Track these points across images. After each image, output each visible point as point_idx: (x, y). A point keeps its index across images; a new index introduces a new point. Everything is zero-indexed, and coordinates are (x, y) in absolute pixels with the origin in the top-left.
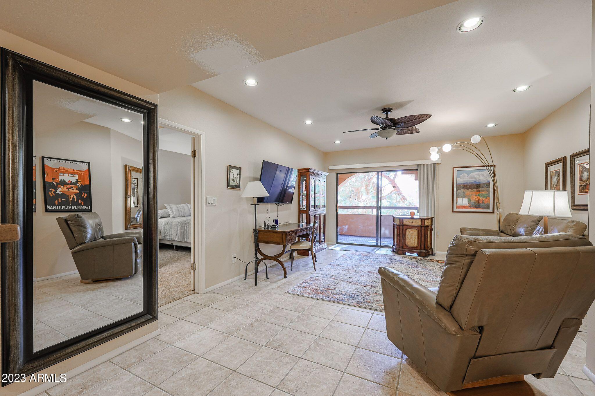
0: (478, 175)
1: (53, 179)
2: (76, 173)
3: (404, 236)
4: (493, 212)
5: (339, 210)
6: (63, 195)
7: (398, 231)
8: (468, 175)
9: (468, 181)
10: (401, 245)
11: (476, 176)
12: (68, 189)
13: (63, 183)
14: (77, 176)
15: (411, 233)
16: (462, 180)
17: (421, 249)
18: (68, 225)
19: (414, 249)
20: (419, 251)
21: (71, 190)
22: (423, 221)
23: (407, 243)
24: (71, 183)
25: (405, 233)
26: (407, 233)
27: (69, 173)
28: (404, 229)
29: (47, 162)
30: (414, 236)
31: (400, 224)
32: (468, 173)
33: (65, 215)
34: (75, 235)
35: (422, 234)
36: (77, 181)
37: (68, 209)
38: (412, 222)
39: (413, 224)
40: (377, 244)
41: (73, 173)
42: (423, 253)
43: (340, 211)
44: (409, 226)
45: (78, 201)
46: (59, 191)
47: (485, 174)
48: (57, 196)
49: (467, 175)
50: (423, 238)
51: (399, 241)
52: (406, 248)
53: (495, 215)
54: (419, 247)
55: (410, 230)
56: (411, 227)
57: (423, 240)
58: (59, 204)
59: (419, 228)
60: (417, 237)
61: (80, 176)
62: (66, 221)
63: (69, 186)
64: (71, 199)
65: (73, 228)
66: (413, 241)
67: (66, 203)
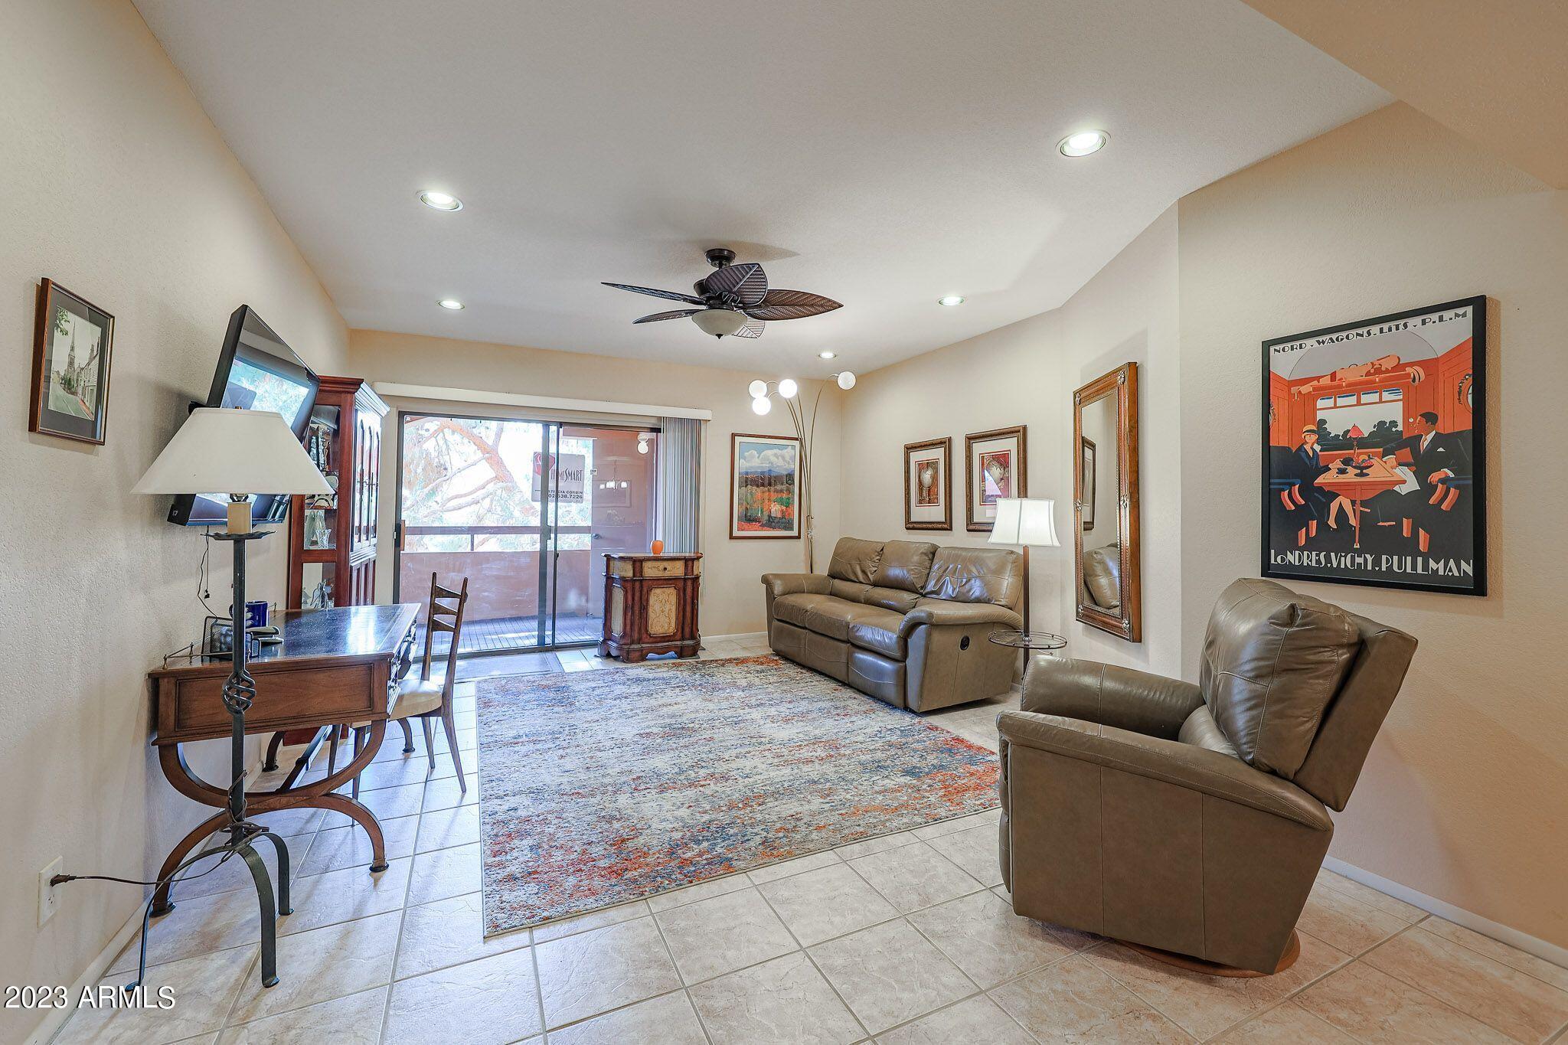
0: (775, 455)
3: (644, 608)
4: (799, 537)
5: (408, 539)
7: (630, 597)
8: (759, 453)
9: (759, 467)
10: (636, 636)
11: (773, 459)
15: (661, 597)
16: (748, 465)
17: (683, 639)
19: (668, 641)
20: (678, 643)
22: (690, 563)
23: (650, 628)
25: (647, 600)
26: (652, 600)
28: (645, 590)
30: (668, 607)
31: (634, 576)
32: (760, 449)
35: (687, 597)
37: (1384, 569)
38: (665, 569)
39: (667, 574)
40: (541, 638)
42: (688, 646)
43: (412, 545)
44: (658, 579)
47: (786, 454)
49: (757, 455)
50: (688, 609)
51: (632, 624)
52: (646, 640)
53: (800, 544)
54: (679, 633)
55: (658, 591)
56: (661, 582)
57: (688, 614)
59: (681, 584)
60: (674, 608)
66: (667, 620)
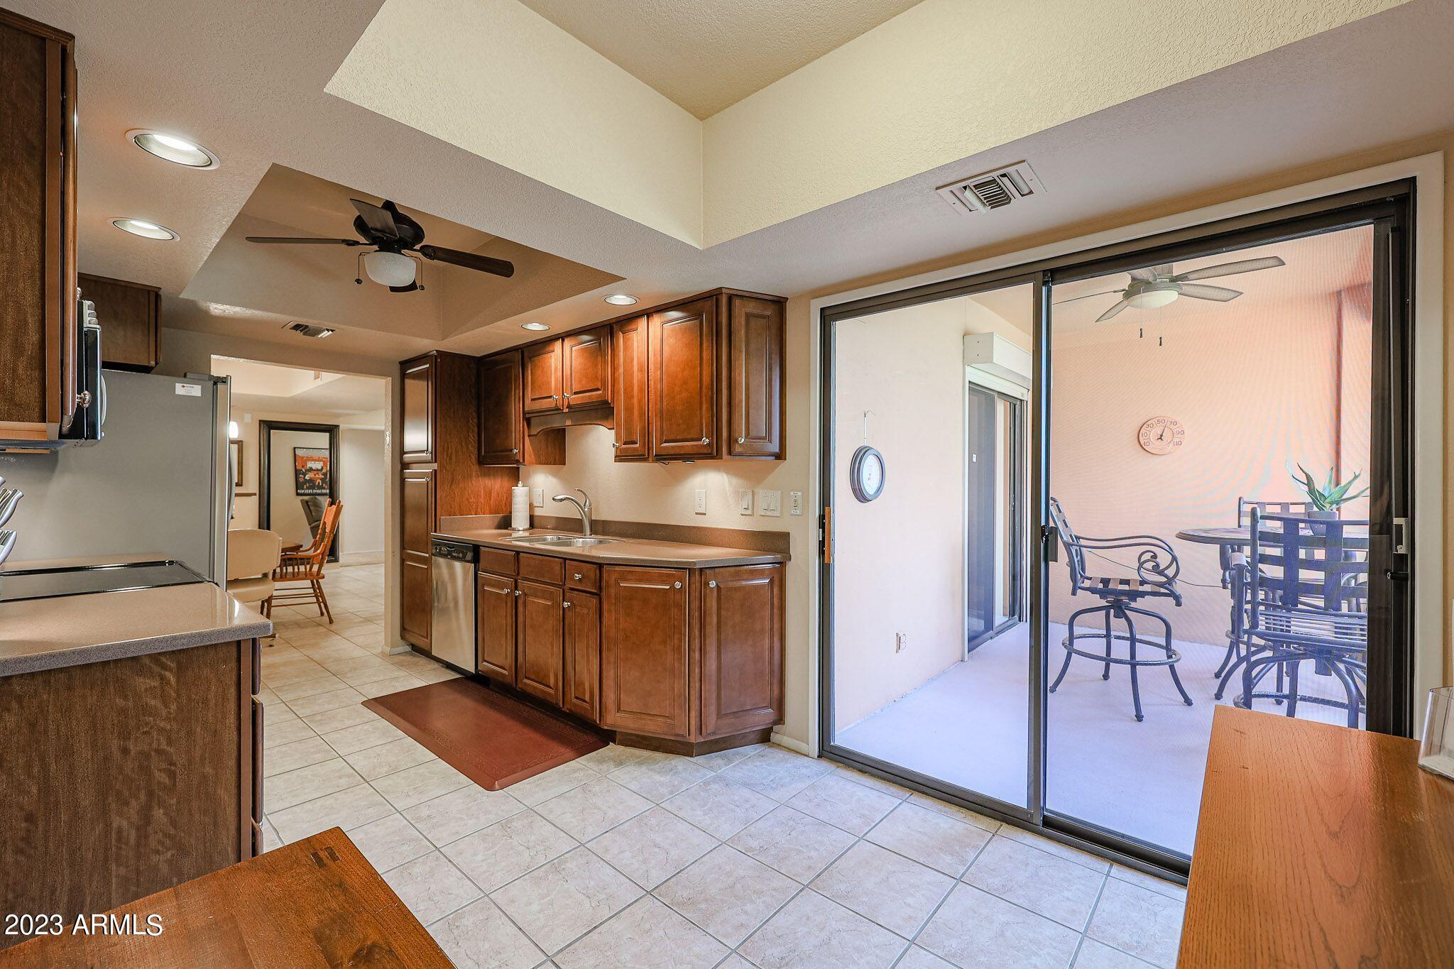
1: (303, 467)
2: (321, 461)
6: (311, 480)
12: (315, 475)
13: (311, 470)
14: (322, 463)
18: (308, 505)
21: (317, 476)
24: (318, 470)
27: (315, 460)
29: (298, 452)
33: (306, 498)
34: (313, 514)
36: (322, 468)
37: (312, 492)
41: (319, 460)
45: (322, 485)
46: (307, 477)
48: (306, 481)
58: (308, 488)
61: (324, 462)
62: (307, 502)
63: (315, 472)
64: (317, 484)
65: (312, 508)
67: (313, 487)
